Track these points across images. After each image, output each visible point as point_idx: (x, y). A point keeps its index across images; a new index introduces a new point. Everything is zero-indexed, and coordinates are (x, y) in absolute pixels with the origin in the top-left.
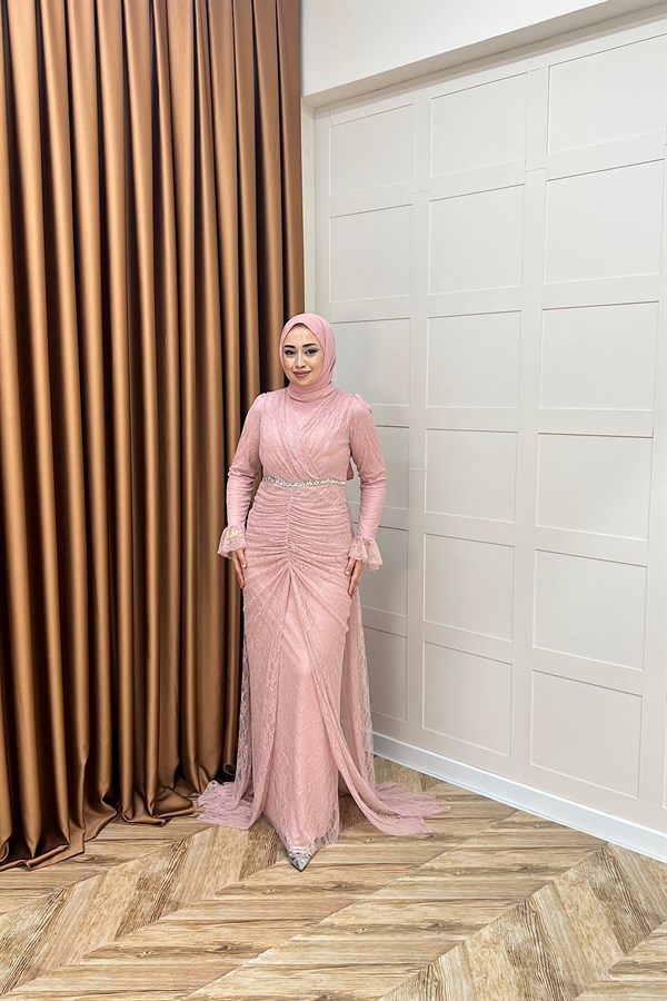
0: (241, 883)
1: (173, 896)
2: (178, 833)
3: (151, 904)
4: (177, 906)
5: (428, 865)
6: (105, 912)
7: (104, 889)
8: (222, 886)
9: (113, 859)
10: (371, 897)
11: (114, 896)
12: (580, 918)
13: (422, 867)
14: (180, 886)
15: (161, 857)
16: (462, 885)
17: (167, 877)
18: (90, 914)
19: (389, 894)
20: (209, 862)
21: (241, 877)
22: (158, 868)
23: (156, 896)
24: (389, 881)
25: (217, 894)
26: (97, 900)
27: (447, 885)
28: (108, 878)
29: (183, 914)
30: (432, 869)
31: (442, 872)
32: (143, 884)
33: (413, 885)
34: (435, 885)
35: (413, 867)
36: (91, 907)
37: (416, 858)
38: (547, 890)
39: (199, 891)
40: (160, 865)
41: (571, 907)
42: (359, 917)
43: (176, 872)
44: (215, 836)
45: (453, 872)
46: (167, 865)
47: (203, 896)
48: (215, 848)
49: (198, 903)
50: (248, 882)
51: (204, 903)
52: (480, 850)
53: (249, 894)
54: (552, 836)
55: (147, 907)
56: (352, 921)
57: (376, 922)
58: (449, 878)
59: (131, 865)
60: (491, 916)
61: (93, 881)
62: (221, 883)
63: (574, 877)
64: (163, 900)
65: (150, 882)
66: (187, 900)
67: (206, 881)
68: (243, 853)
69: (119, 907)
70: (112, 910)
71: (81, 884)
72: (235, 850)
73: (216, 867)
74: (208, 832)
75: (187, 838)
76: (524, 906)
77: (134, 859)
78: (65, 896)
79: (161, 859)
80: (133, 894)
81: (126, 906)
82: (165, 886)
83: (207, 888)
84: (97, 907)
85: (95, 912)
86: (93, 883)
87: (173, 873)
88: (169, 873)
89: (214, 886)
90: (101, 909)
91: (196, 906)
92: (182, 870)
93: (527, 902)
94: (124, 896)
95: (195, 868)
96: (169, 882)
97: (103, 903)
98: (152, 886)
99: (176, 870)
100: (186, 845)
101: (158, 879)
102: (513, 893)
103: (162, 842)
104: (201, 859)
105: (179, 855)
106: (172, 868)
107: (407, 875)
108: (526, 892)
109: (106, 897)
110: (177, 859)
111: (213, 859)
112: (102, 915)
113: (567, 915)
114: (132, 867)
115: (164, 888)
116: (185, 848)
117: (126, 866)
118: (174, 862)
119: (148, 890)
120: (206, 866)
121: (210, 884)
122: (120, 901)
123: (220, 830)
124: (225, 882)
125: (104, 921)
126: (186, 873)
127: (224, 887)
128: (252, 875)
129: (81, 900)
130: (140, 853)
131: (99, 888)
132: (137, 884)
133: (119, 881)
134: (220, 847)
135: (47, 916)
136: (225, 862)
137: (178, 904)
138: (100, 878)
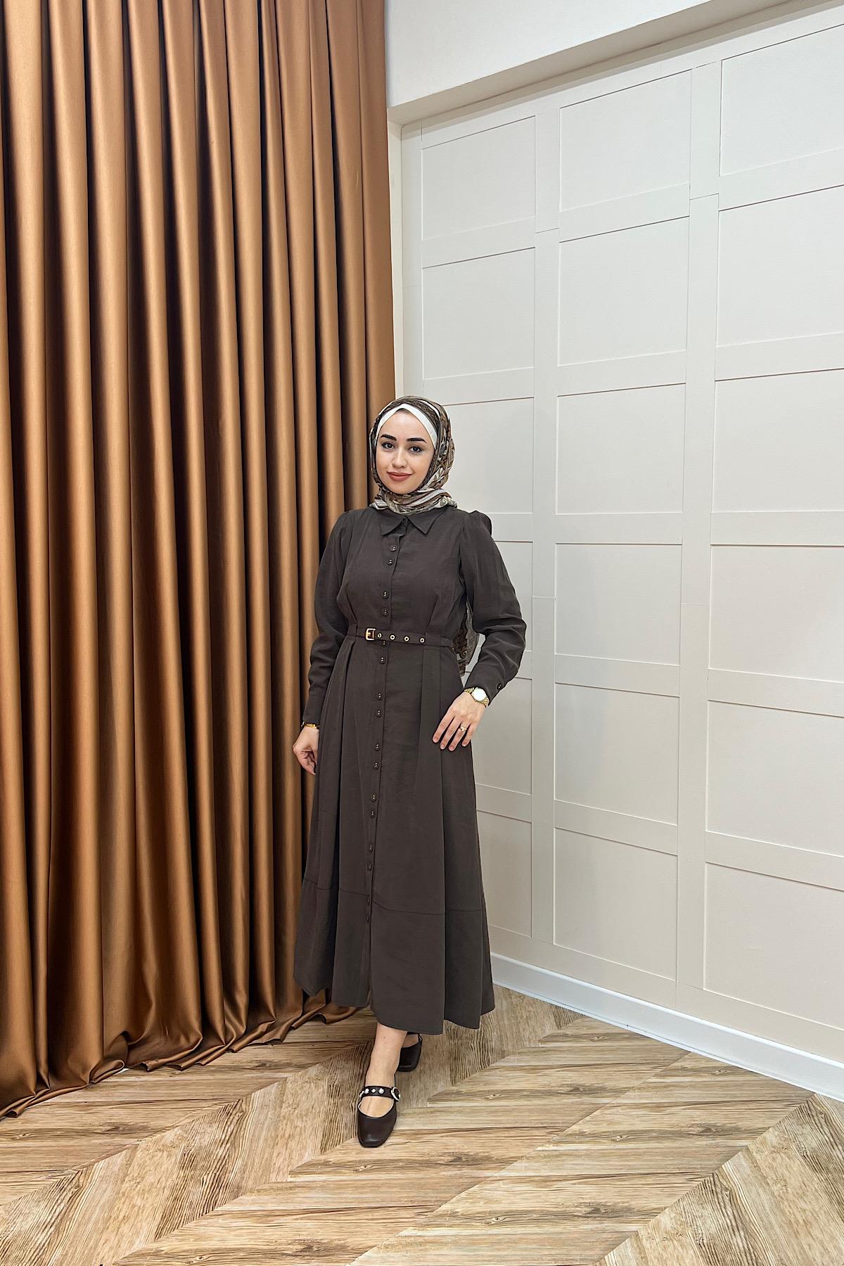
0: (323, 1157)
1: (231, 1177)
2: (231, 1091)
3: (201, 1189)
4: (237, 1192)
5: (575, 1128)
6: (139, 1202)
7: (134, 1171)
8: (297, 1163)
9: (144, 1129)
10: (503, 1173)
11: (150, 1179)
12: (791, 1197)
13: (569, 1131)
14: (239, 1162)
15: (210, 1124)
16: (624, 1155)
17: (221, 1152)
18: (119, 1204)
19: (526, 1169)
20: (276, 1129)
21: (323, 1149)
22: (207, 1140)
23: (208, 1178)
24: (526, 1151)
25: (292, 1173)
26: (126, 1185)
27: (604, 1155)
28: (139, 1154)
29: (247, 1202)
30: (582, 1134)
31: (595, 1137)
32: (189, 1162)
33: (560, 1155)
34: (589, 1155)
35: (554, 1130)
36: (119, 1195)
37: (559, 1120)
38: (740, 1158)
39: (267, 1169)
40: (210, 1135)
41: (776, 1183)
42: (488, 1201)
43: (233, 1144)
44: (282, 1093)
45: (610, 1136)
46: (219, 1135)
47: (273, 1177)
48: (284, 1111)
49: (266, 1186)
50: (333, 1156)
51: (275, 1186)
52: (644, 1106)
53: (336, 1173)
54: (739, 1086)
55: (197, 1193)
56: (480, 1207)
57: (514, 1208)
58: (606, 1146)
59: (169, 1136)
60: (670, 1196)
61: (119, 1159)
62: (295, 1156)
63: (775, 1141)
64: (218, 1183)
65: (198, 1158)
66: (250, 1183)
67: (275, 1155)
68: (323, 1116)
69: (158, 1195)
70: (147, 1199)
71: (102, 1164)
72: (311, 1112)
73: (287, 1136)
74: (273, 1089)
75: (244, 1098)
76: (713, 1182)
77: (173, 1127)
78: (81, 1181)
79: (210, 1126)
80: (176, 1176)
81: (167, 1192)
82: (219, 1164)
83: (277, 1166)
84: (126, 1194)
85: (124, 1203)
86: (119, 1161)
87: (228, 1145)
88: (224, 1145)
89: (286, 1163)
90: (133, 1198)
91: (265, 1190)
92: (241, 1140)
93: (716, 1176)
94: (164, 1178)
95: (259, 1139)
96: (224, 1157)
97: (134, 1190)
98: (201, 1165)
99: (232, 1141)
100: (244, 1107)
101: (209, 1154)
102: (696, 1163)
103: (210, 1103)
104: (266, 1126)
105: (235, 1121)
106: (227, 1138)
107: (549, 1142)
108: (713, 1163)
109: (138, 1181)
110: (232, 1126)
111: (282, 1126)
112: (134, 1206)
113: (773, 1193)
114: (171, 1139)
115: (218, 1167)
116: (242, 1111)
117: (163, 1137)
118: (229, 1130)
119: (195, 1169)
120: (273, 1135)
121: (281, 1160)
122: (159, 1186)
123: (289, 1085)
124: (302, 1156)
125: (138, 1214)
126: (247, 1143)
127: (300, 1164)
128: (338, 1146)
129: (104, 1186)
130: (182, 1119)
131: (127, 1169)
132: (180, 1162)
133: (155, 1158)
134: (289, 1109)
135: (58, 1210)
136: (298, 1129)
137: (239, 1188)
138: (128, 1155)
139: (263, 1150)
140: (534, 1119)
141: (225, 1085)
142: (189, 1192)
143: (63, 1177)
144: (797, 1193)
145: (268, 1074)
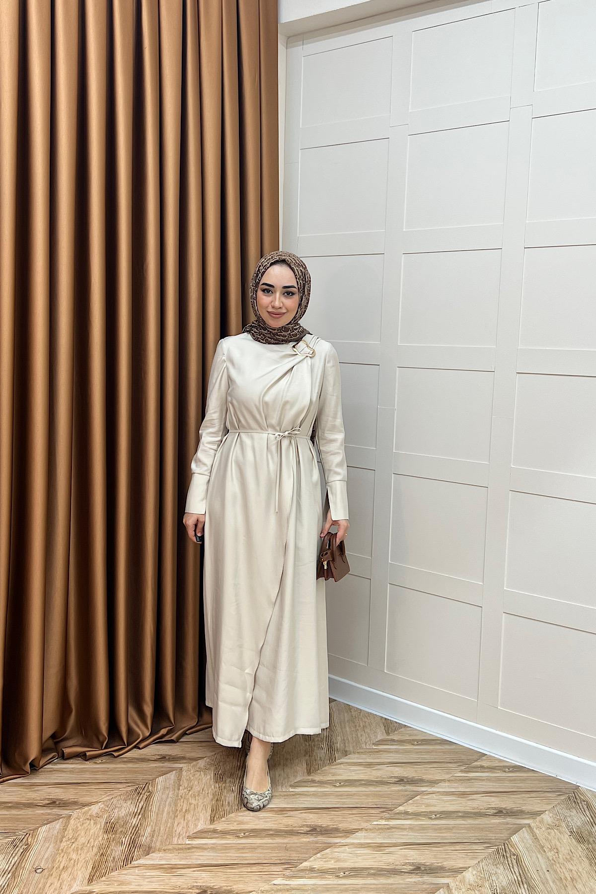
0: (212, 827)
1: (143, 840)
2: (140, 777)
3: (121, 848)
4: (148, 851)
5: (401, 808)
6: (74, 856)
7: (69, 833)
8: (192, 830)
9: (75, 803)
10: (348, 840)
11: (82, 840)
12: (561, 861)
13: (397, 811)
14: (149, 830)
15: (125, 800)
16: (439, 829)
17: (134, 821)
18: (59, 858)
19: (365, 837)
20: (176, 805)
21: (212, 820)
22: (123, 813)
23: (126, 840)
24: (363, 824)
25: (189, 837)
26: (64, 844)
27: (423, 828)
28: (72, 821)
29: (156, 858)
30: (406, 813)
31: (417, 815)
32: (110, 828)
33: (390, 828)
34: (412, 828)
35: (387, 810)
36: (58, 851)
37: (389, 802)
38: (525, 833)
39: (170, 834)
40: (125, 809)
41: (550, 850)
42: (338, 860)
43: (143, 816)
44: (179, 779)
45: (428, 815)
46: (132, 809)
47: (175, 841)
48: (181, 792)
49: (170, 847)
50: (219, 826)
51: (177, 847)
52: (452, 794)
53: (222, 838)
54: (523, 780)
55: (118, 851)
56: (331, 864)
57: (357, 865)
58: (425, 822)
59: (95, 809)
60: (472, 859)
61: (58, 825)
62: (192, 826)
63: (550, 821)
64: (133, 844)
65: (118, 825)
66: (158, 844)
67: (176, 824)
68: (211, 796)
69: (88, 852)
70: (80, 854)
71: (44, 828)
72: (202, 793)
73: (184, 810)
74: (172, 776)
75: (150, 782)
76: (504, 848)
77: (97, 802)
78: (29, 840)
79: (125, 802)
80: (101, 838)
81: (95, 850)
82: (134, 830)
83: (178, 832)
84: (64, 851)
85: (63, 857)
86: (58, 827)
87: (140, 817)
88: (136, 816)
89: (185, 830)
90: (70, 853)
91: (169, 850)
92: (149, 813)
93: (506, 845)
94: (92, 840)
95: (163, 811)
96: (137, 825)
97: (70, 847)
98: (120, 830)
99: (143, 813)
100: (150, 789)
101: (126, 823)
102: (491, 835)
103: (124, 785)
104: (167, 803)
105: (144, 799)
106: (139, 811)
107: (382, 818)
108: (504, 835)
109: (73, 841)
110: (142, 803)
111: (180, 803)
112: (71, 860)
113: (548, 858)
114: (96, 811)
115: (133, 832)
116: (149, 792)
117: (90, 810)
118: (140, 805)
119: (116, 833)
120: (174, 809)
121: (181, 828)
122: (89, 845)
123: (184, 773)
124: (196, 825)
125: (74, 865)
126: (154, 817)
127: (195, 831)
128: (223, 819)
129: (47, 845)
130: (103, 797)
131: (64, 832)
132: (104, 828)
133: (85, 825)
134: (185, 790)
135: (13, 861)
136: (193, 806)
137: (150, 848)
138: (64, 822)
139: (166, 822)
140: (370, 802)
141: (136, 772)
142: (112, 850)
143: (15, 837)
144: (566, 858)
145: (167, 764)
